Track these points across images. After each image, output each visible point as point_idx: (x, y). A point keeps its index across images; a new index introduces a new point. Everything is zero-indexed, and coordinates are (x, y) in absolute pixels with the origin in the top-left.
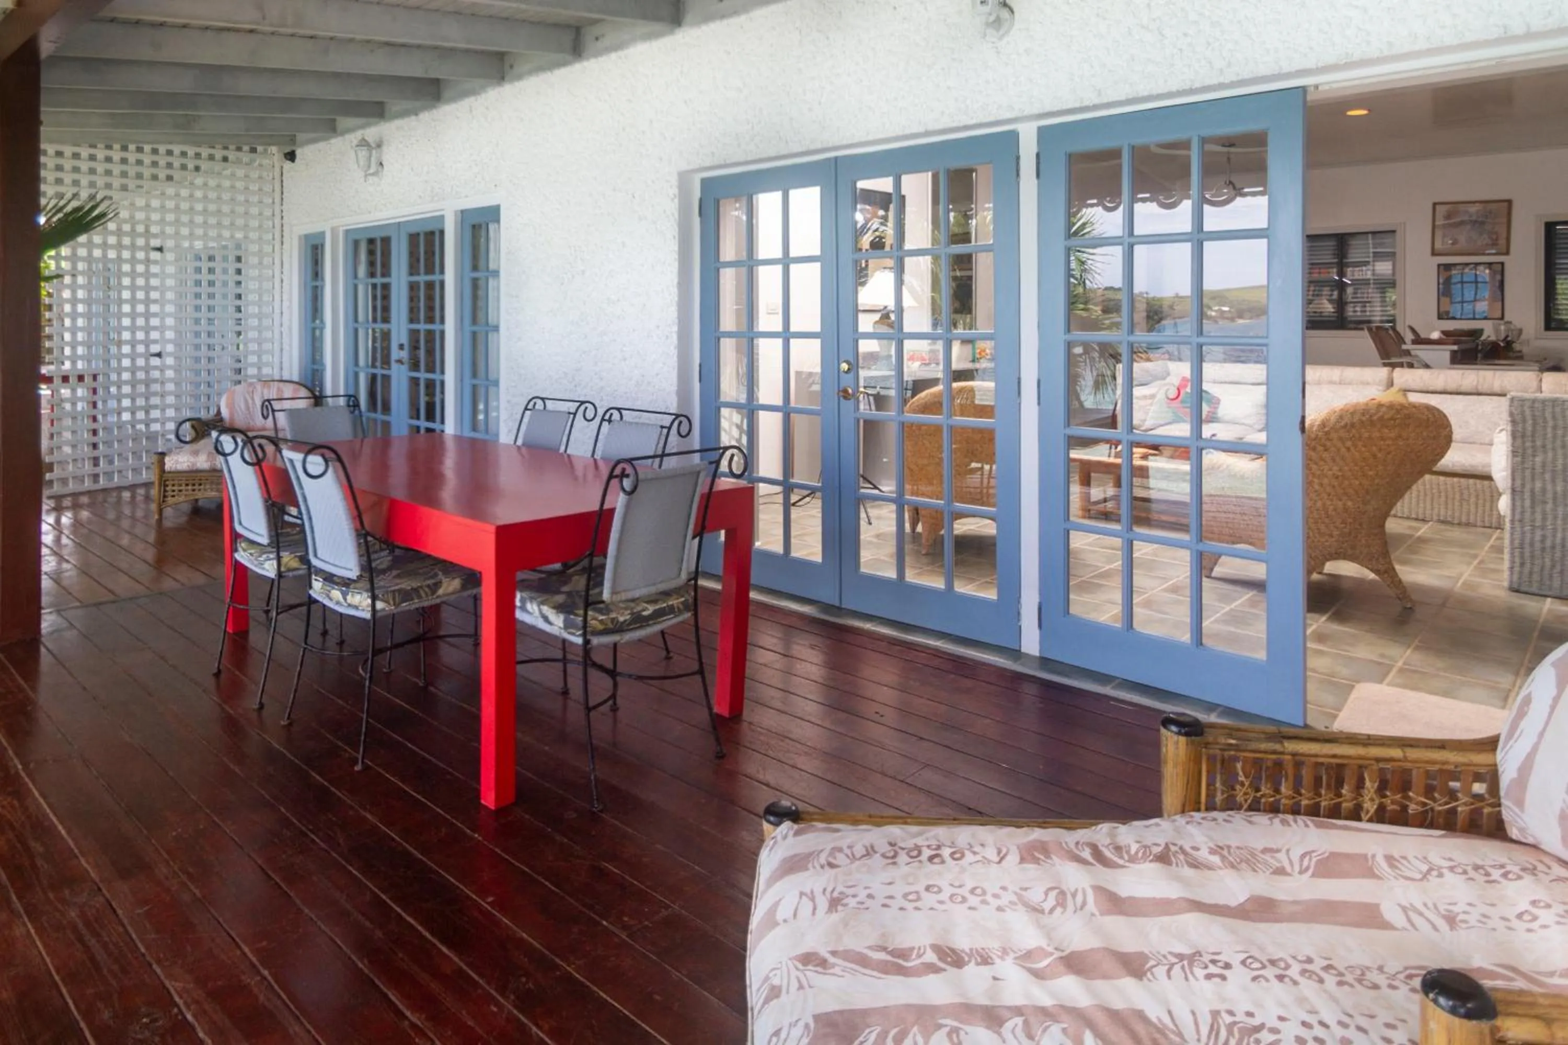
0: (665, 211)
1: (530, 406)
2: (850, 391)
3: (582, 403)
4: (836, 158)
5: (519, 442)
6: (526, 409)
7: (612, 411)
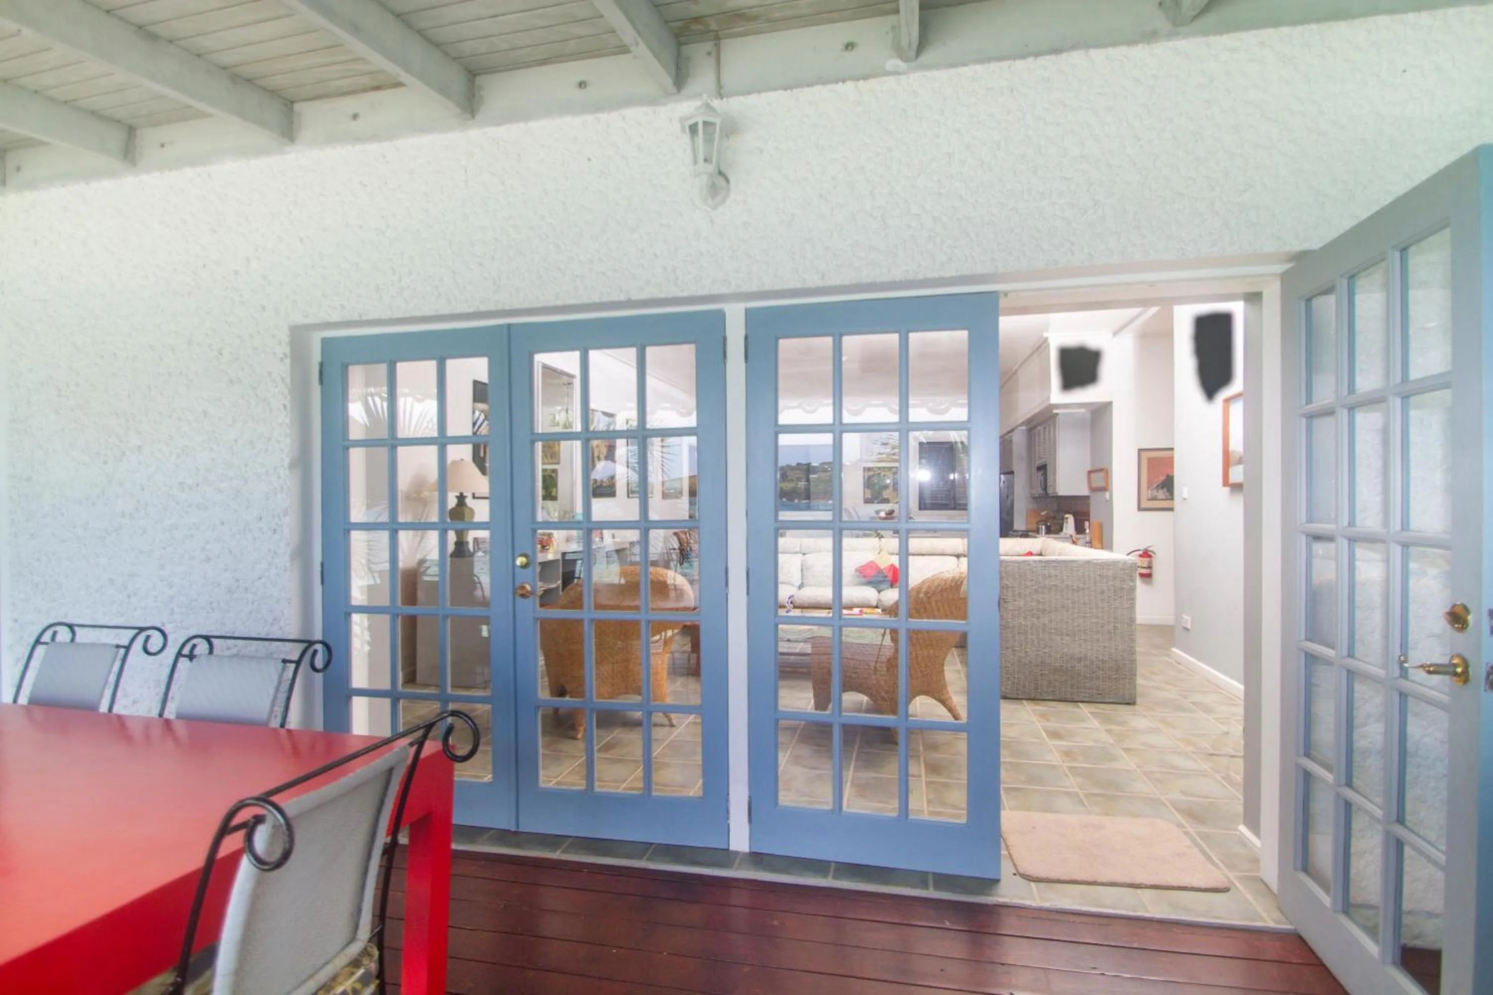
0: (270, 374)
1: (47, 637)
2: (528, 587)
3: (142, 630)
4: (509, 326)
5: (23, 700)
6: (38, 642)
7: (195, 641)
